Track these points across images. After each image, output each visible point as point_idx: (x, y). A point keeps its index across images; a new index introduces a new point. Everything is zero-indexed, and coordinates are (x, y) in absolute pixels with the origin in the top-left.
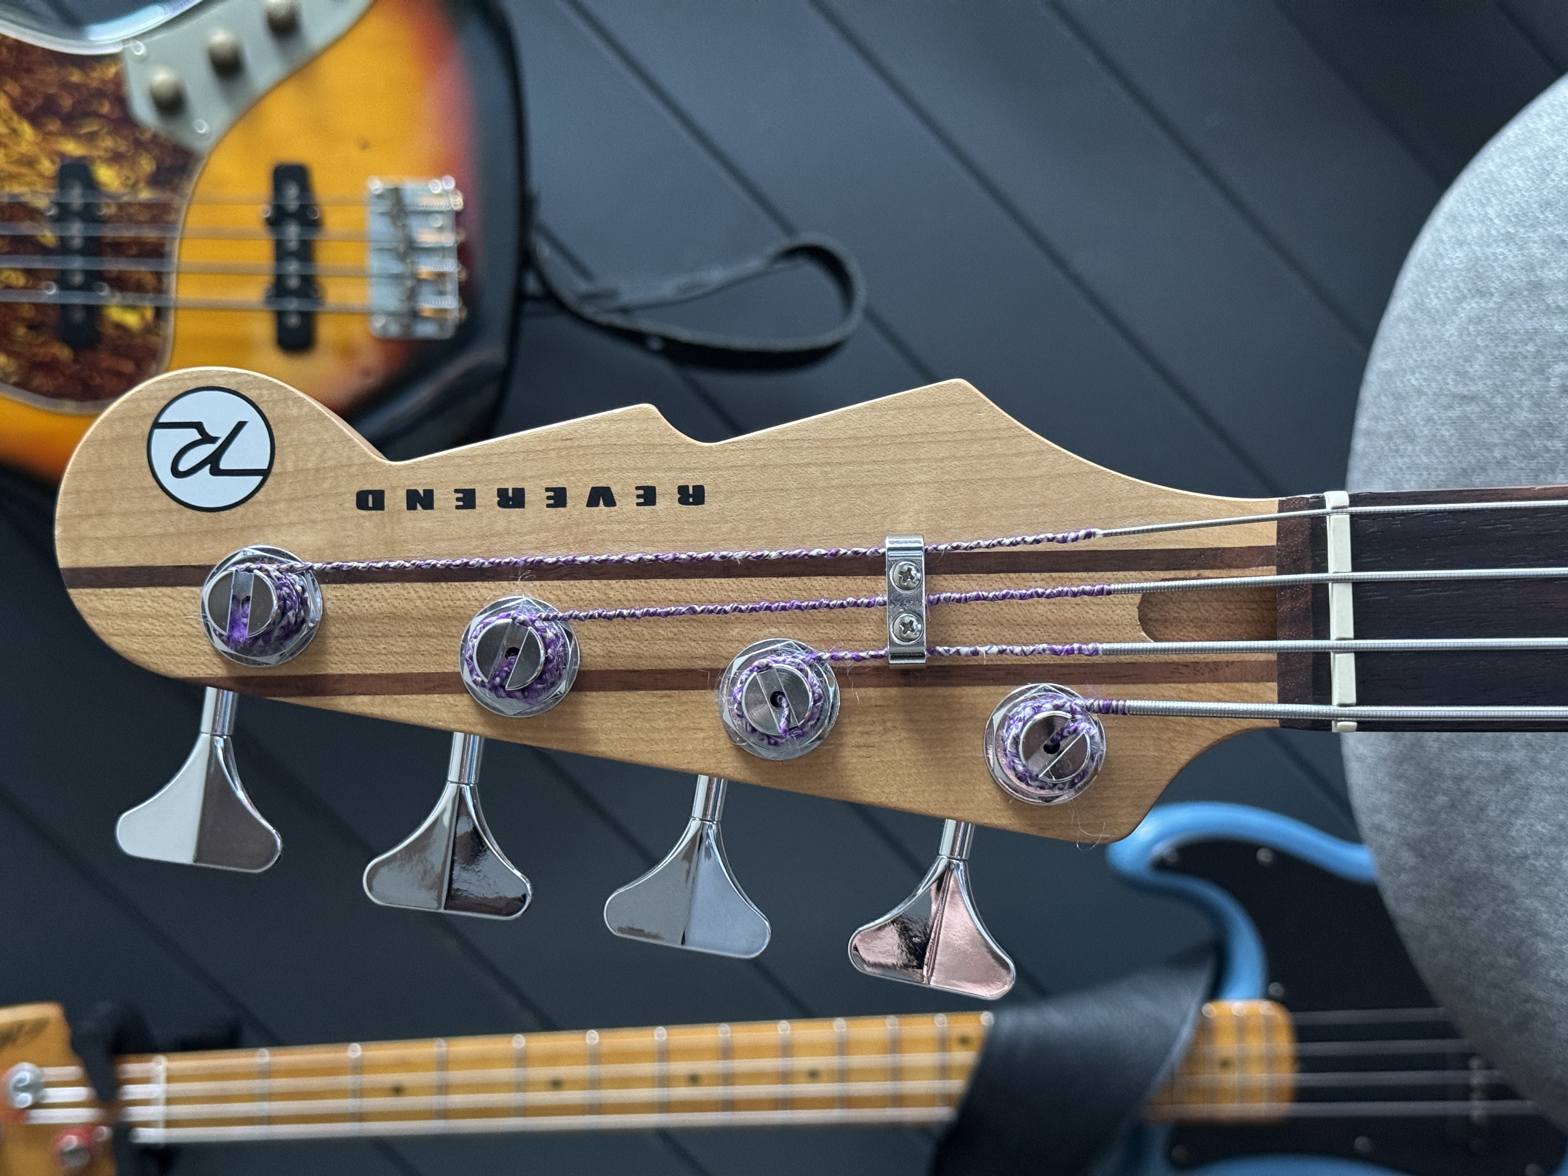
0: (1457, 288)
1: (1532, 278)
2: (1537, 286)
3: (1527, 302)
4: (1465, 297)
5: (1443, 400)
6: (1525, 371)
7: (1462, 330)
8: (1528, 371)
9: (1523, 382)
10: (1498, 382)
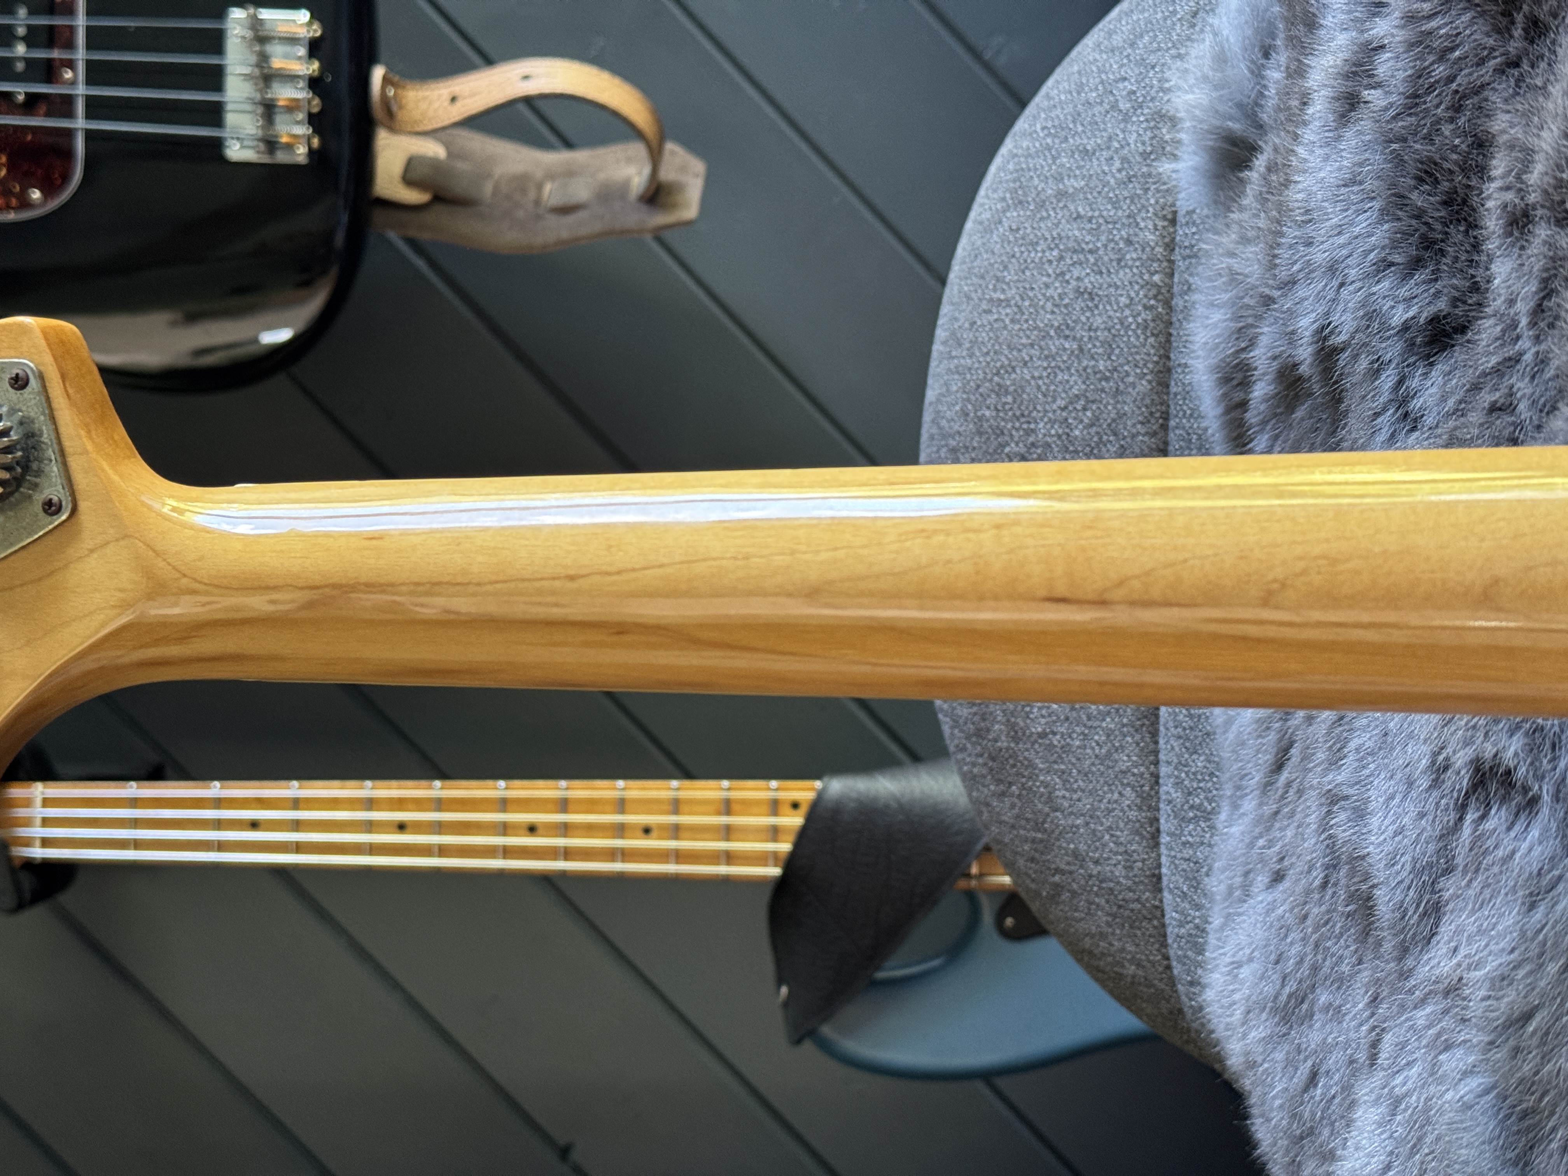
0: (1004, 199)
1: (1061, 186)
2: (1061, 195)
3: (1054, 209)
4: (1008, 206)
5: (984, 306)
6: (1049, 276)
7: (1004, 240)
8: (1053, 276)
9: (1047, 286)
10: (1028, 286)
